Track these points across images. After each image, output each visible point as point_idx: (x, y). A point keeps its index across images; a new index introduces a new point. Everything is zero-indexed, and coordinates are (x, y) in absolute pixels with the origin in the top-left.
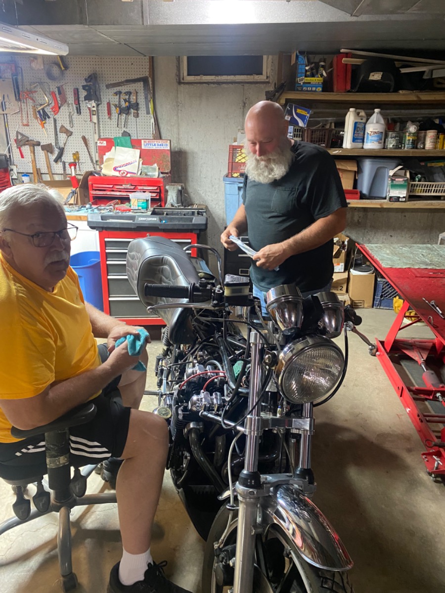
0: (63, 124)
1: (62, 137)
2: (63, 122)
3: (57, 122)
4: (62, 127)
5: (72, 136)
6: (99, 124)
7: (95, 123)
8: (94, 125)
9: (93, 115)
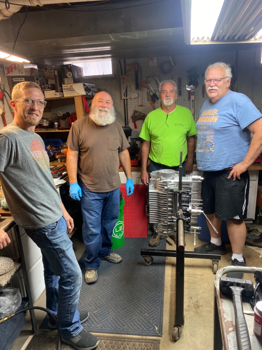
6: (195, 101)
7: (193, 101)
8: (191, 102)
9: (192, 95)
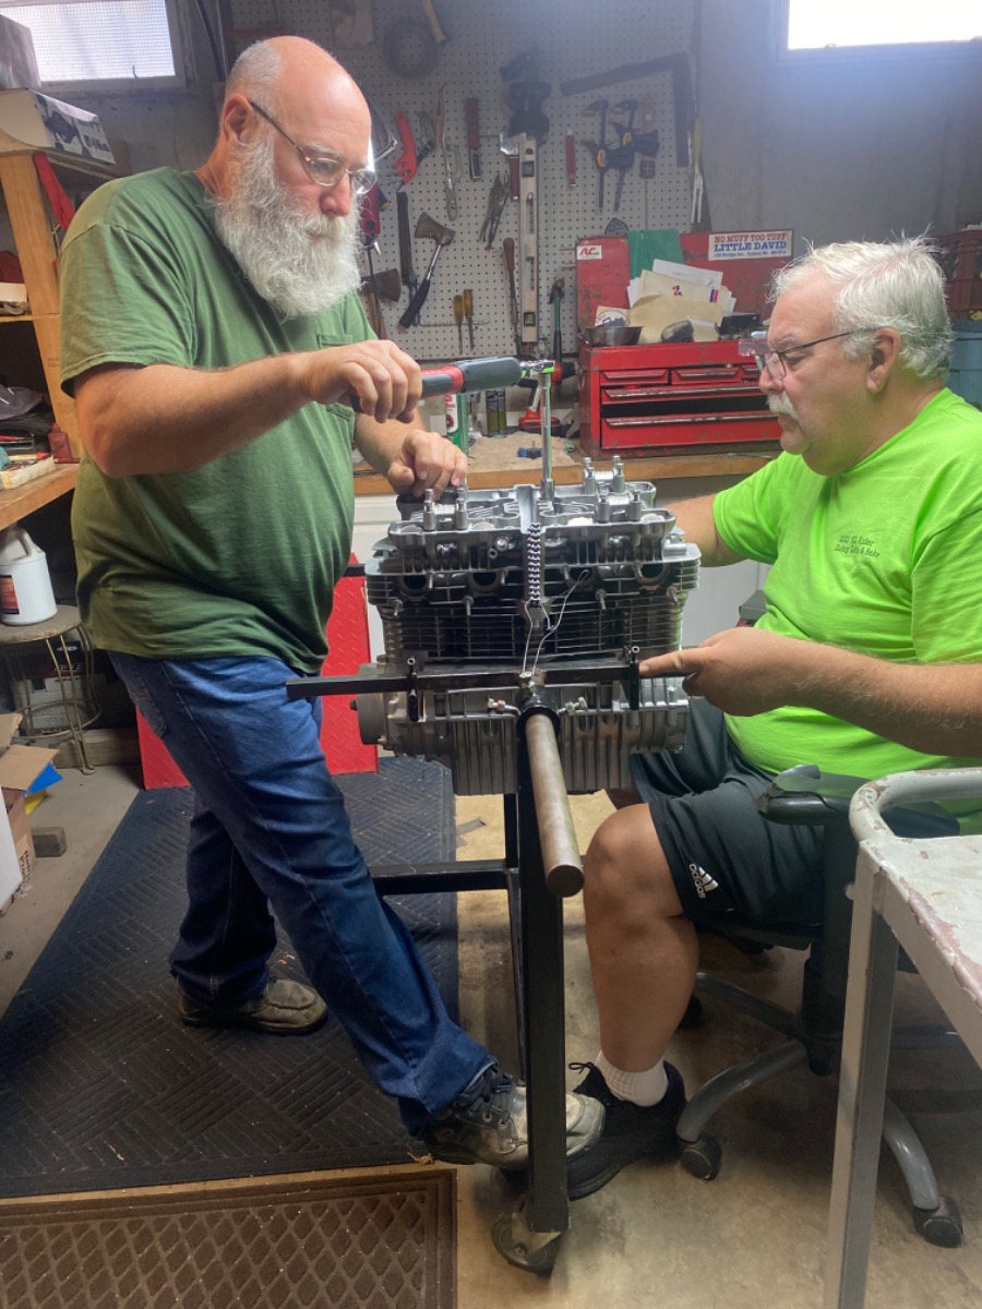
0: (426, 210)
1: (423, 249)
2: (425, 206)
3: (410, 205)
4: (425, 218)
5: (451, 247)
6: (538, 205)
7: (530, 202)
8: (524, 207)
9: (525, 175)
